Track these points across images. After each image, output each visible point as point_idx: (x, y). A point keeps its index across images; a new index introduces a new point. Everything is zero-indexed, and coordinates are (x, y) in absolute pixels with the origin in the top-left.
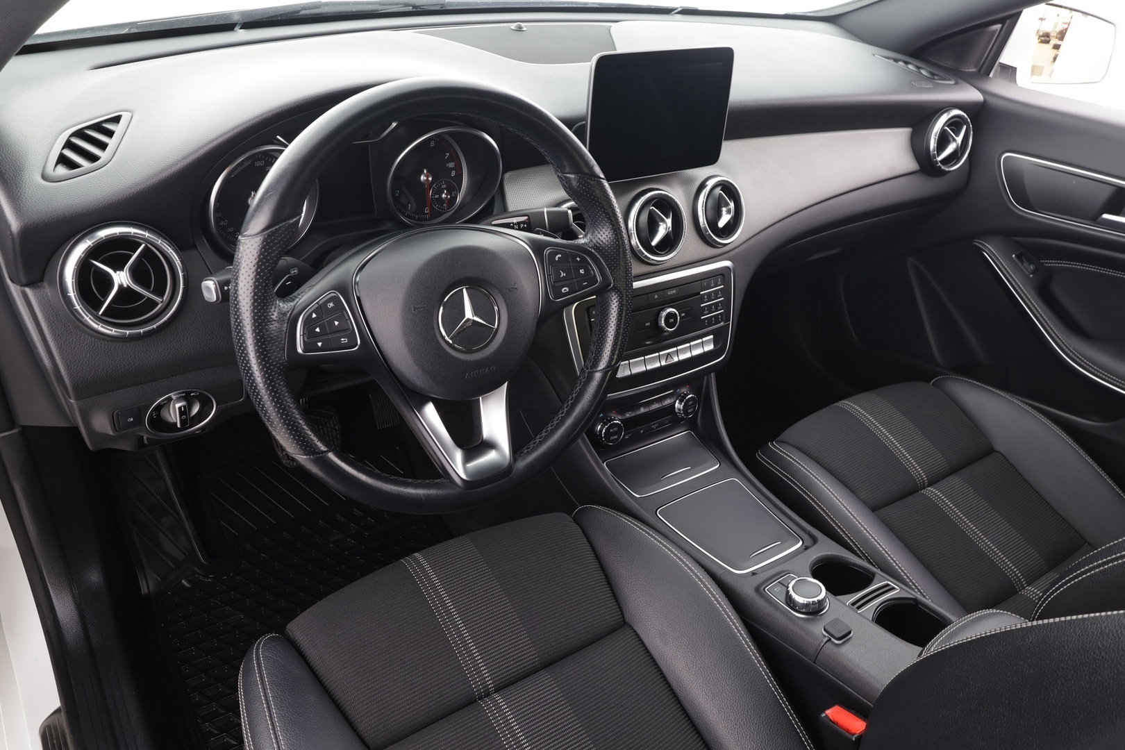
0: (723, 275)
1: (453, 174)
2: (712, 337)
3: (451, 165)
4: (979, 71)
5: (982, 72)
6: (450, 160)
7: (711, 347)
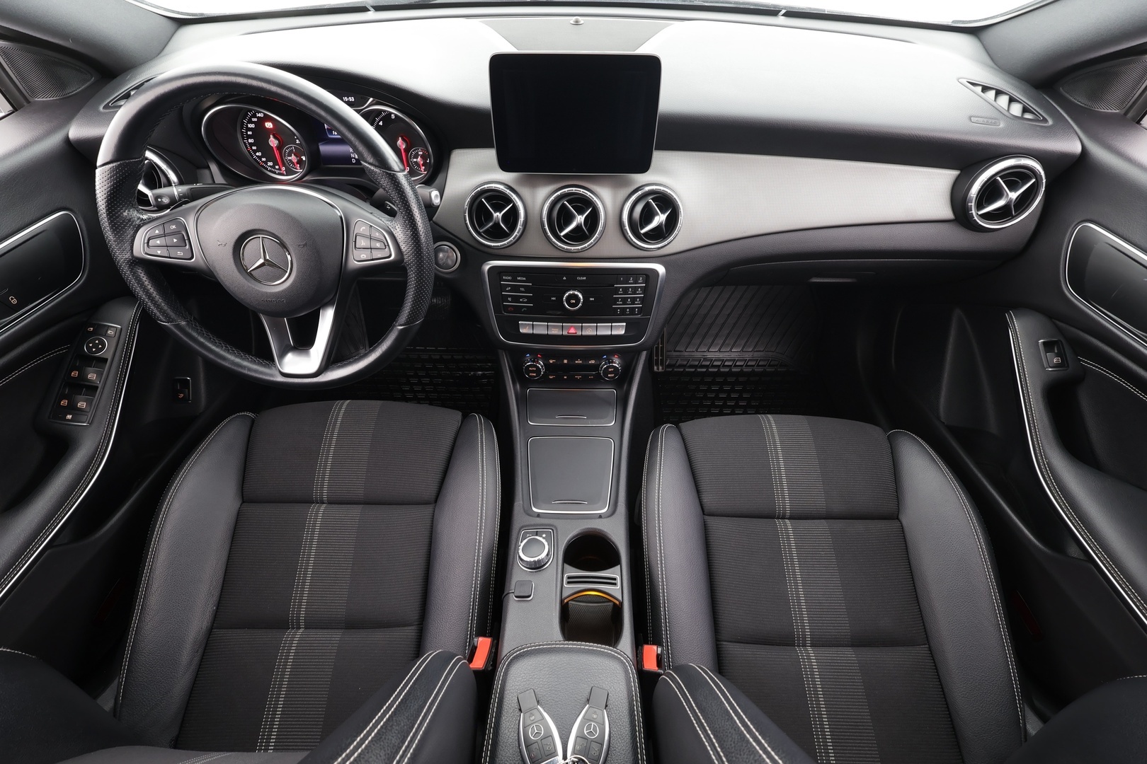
0: (647, 276)
2: (625, 324)
4: (1126, 114)
5: (1130, 115)
7: (622, 332)
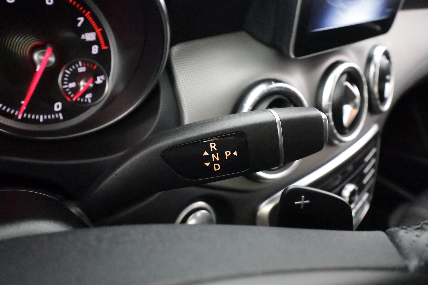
1: (95, 50)
3: (90, 37)
6: (87, 28)
